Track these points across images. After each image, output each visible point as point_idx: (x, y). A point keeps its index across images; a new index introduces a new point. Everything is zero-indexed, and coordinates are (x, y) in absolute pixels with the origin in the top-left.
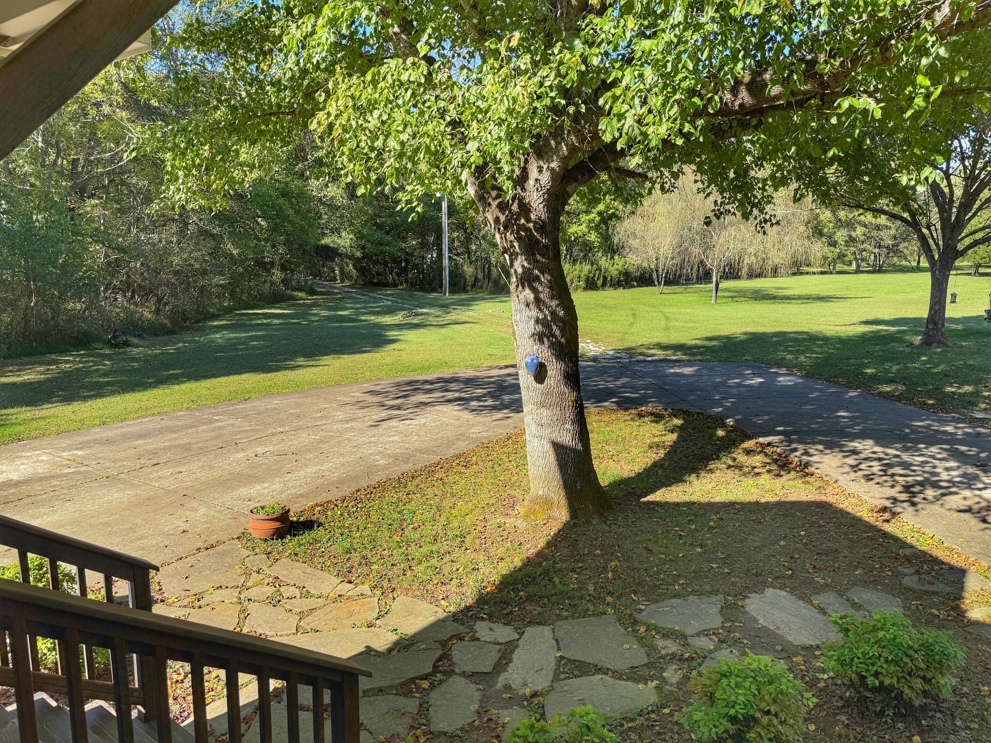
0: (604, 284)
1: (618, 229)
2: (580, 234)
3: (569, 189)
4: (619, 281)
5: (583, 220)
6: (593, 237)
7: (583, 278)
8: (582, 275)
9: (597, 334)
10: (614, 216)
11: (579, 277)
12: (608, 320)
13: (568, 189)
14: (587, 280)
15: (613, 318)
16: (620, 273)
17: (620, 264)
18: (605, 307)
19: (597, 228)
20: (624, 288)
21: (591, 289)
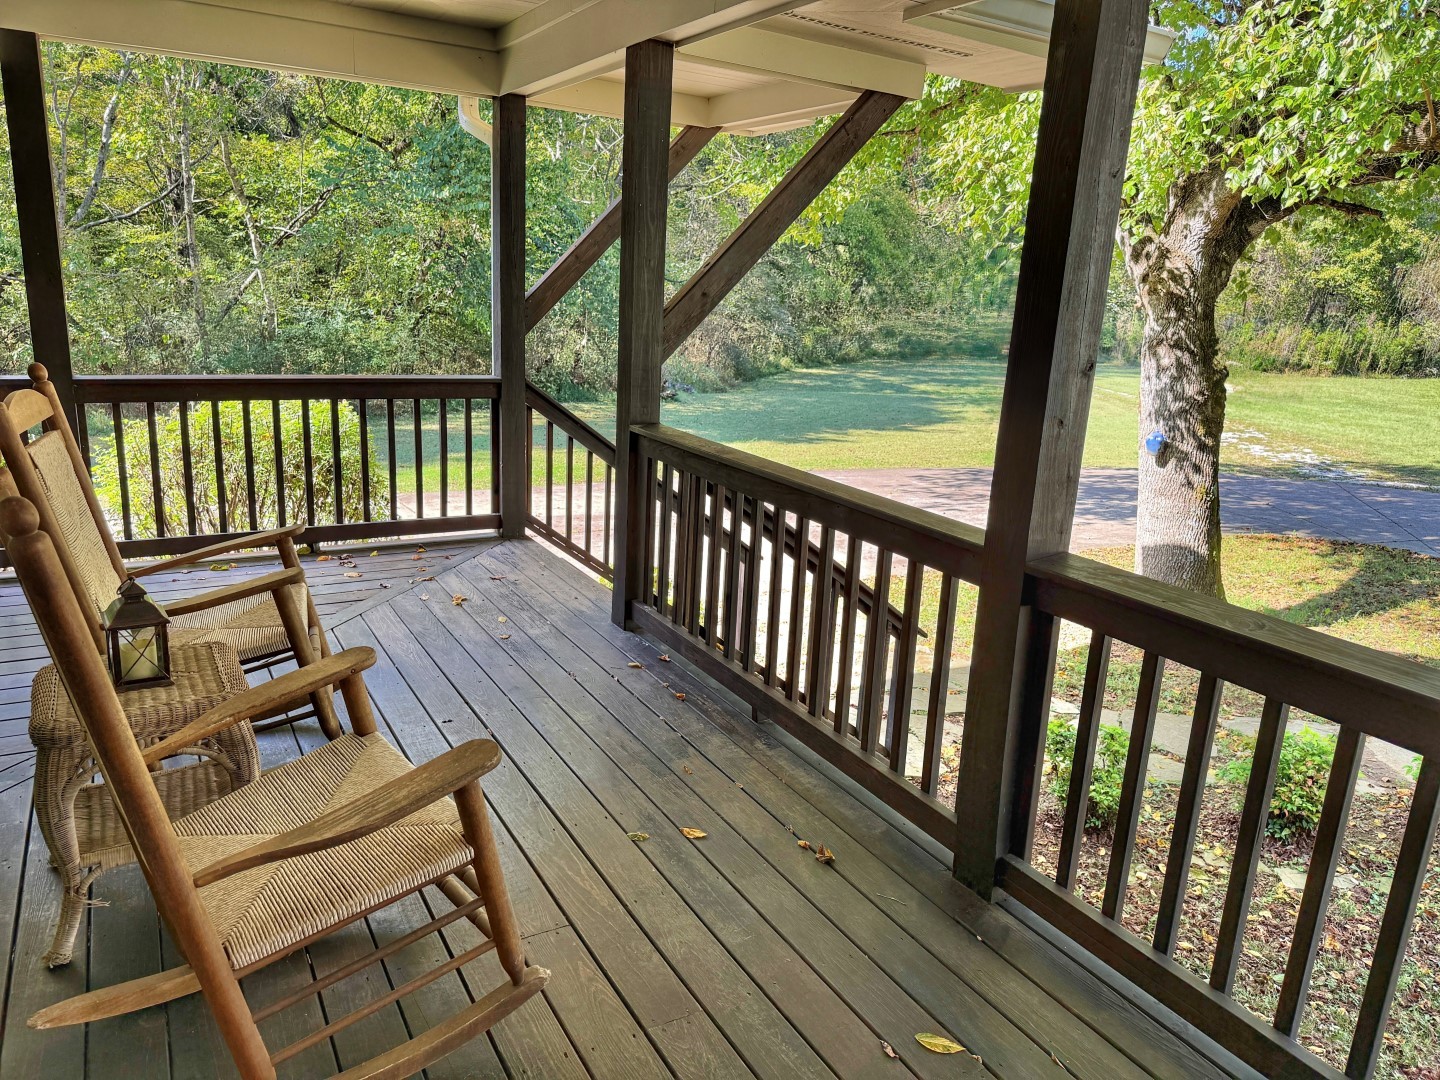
0: (1373, 367)
1: (1413, 278)
2: (1341, 281)
3: (1252, 229)
4: (1404, 364)
5: (1348, 258)
6: (1364, 289)
7: (1334, 355)
8: (1333, 349)
9: (1327, 443)
10: (1408, 255)
11: (1327, 353)
12: (1357, 425)
13: (1250, 229)
14: (1342, 358)
15: (1371, 421)
16: (1407, 352)
17: (1410, 335)
18: (1364, 404)
19: (1374, 273)
20: (1411, 376)
21: (1346, 373)
